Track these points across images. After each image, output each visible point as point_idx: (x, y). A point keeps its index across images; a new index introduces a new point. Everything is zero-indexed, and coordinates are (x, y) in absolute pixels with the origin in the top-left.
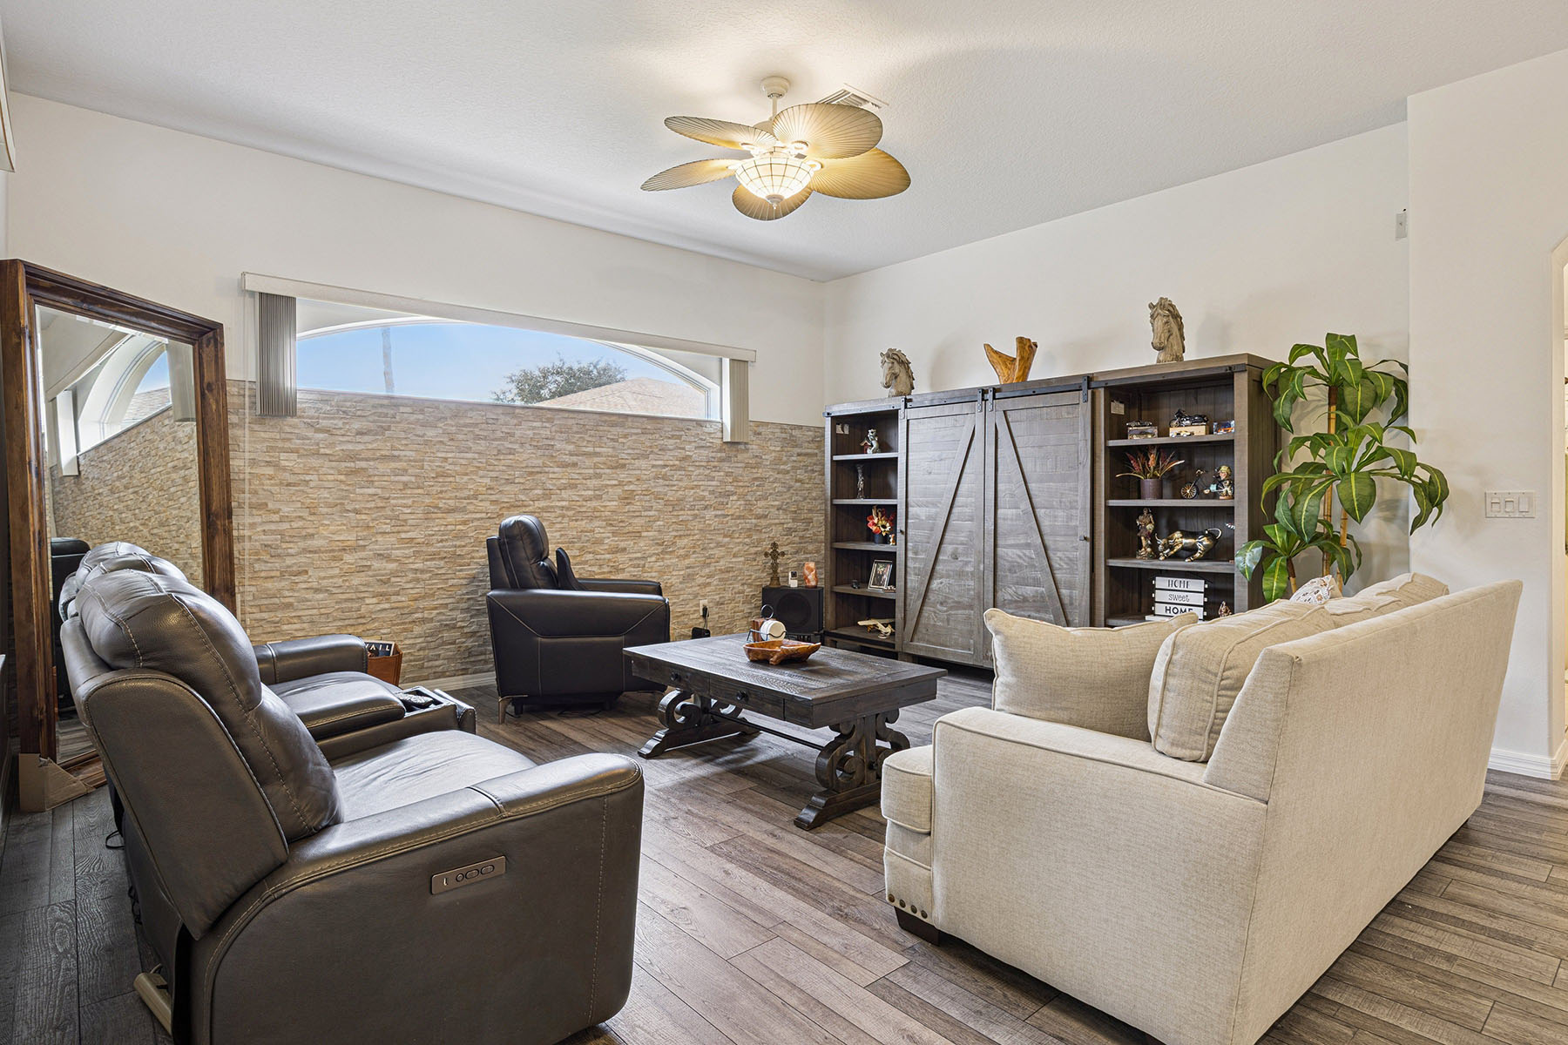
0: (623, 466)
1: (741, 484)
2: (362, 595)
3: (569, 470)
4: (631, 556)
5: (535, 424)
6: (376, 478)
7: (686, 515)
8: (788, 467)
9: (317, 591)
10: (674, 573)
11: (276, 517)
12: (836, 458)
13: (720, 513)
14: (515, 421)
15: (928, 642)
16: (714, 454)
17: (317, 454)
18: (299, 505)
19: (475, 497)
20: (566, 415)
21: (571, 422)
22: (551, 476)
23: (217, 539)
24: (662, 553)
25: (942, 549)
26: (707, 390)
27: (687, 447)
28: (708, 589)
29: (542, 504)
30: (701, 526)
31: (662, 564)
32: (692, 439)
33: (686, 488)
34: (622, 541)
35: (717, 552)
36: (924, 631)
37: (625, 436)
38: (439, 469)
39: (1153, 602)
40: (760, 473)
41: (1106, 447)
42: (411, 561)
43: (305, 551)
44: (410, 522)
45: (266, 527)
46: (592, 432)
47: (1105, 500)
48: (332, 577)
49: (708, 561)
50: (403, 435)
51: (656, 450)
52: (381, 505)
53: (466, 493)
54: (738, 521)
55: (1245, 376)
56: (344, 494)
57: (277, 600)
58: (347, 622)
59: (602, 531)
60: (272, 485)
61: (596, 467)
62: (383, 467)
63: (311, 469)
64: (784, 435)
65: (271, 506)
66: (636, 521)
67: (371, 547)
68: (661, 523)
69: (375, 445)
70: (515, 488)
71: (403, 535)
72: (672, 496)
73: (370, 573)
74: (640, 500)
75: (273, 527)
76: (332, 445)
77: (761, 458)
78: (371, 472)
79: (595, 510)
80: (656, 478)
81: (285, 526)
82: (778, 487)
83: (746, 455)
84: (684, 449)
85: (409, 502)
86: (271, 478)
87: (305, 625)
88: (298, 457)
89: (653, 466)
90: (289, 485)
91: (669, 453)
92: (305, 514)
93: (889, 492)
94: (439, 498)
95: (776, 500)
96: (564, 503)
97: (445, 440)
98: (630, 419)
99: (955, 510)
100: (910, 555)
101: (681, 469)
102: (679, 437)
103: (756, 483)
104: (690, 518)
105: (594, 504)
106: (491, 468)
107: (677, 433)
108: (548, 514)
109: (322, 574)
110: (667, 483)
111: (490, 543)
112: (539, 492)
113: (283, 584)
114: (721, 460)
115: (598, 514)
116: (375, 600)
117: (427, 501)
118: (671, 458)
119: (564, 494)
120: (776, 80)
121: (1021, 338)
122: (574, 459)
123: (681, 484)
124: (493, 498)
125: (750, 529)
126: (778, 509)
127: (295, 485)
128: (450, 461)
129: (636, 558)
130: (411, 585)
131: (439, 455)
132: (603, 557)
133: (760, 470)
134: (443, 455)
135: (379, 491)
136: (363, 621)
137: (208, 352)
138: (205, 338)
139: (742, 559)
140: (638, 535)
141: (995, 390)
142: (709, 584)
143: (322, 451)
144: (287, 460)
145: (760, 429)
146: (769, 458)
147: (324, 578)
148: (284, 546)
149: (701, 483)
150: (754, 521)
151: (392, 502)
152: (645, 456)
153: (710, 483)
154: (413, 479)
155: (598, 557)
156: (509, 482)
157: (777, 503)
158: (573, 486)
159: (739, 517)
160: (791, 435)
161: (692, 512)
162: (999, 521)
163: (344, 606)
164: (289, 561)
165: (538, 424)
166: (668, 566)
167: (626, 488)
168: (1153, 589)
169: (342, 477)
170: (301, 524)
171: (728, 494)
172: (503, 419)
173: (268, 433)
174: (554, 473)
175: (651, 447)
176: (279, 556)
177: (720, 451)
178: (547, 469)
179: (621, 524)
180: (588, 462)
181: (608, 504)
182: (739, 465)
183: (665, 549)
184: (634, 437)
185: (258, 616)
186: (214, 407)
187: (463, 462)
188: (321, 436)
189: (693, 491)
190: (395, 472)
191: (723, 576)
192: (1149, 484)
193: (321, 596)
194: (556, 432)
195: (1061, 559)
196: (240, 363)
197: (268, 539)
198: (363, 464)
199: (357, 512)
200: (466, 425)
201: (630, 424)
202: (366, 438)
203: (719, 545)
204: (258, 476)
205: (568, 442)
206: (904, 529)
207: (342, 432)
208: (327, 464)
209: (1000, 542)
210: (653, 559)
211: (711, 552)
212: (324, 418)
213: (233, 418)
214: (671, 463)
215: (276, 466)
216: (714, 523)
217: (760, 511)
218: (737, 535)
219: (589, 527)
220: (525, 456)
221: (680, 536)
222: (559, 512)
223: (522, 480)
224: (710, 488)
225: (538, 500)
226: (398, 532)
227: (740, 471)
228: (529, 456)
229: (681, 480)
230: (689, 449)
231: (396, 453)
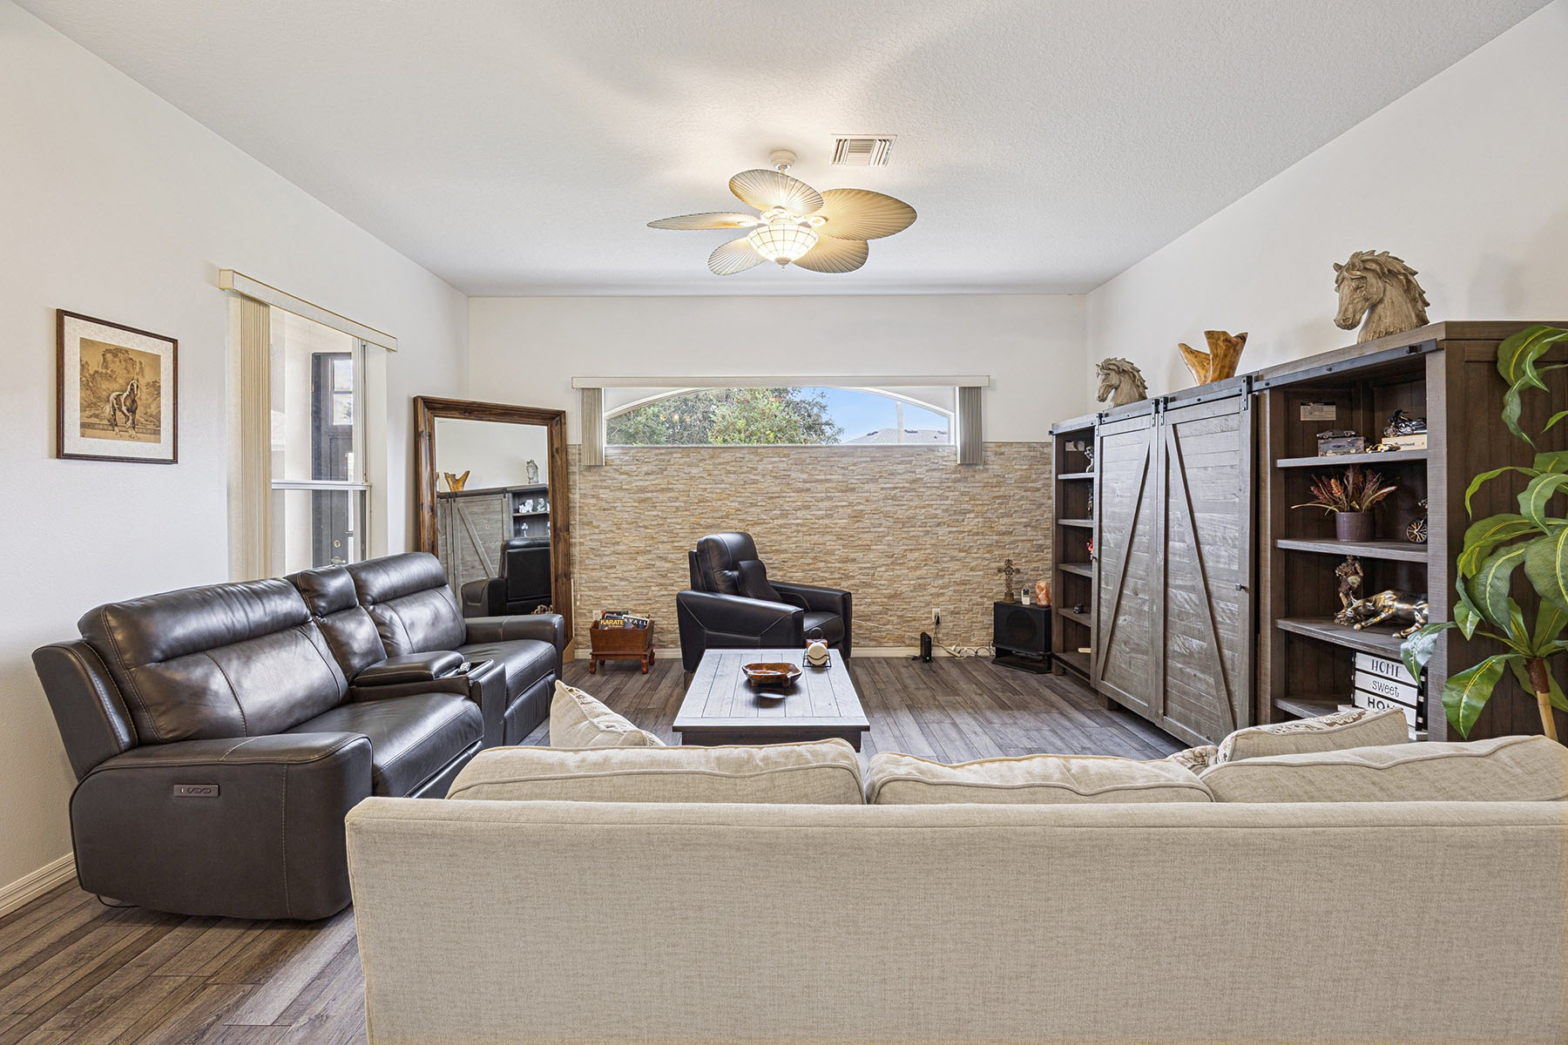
0: (853, 490)
1: (978, 502)
2: (650, 584)
3: (803, 494)
4: (860, 565)
5: (774, 459)
6: (658, 504)
7: (915, 531)
8: (1038, 485)
9: (621, 579)
10: (904, 582)
11: (597, 531)
12: (1061, 477)
13: (954, 529)
14: (758, 458)
15: (1115, 684)
16: (948, 476)
17: (621, 489)
18: (610, 523)
19: (727, 516)
21: (804, 456)
22: (788, 499)
23: (560, 544)
24: (892, 564)
25: (1126, 583)
26: (948, 417)
27: (918, 471)
28: (941, 599)
29: (780, 522)
30: (933, 541)
31: (892, 573)
32: (924, 463)
33: (916, 507)
34: (852, 553)
35: (953, 566)
36: (1112, 671)
37: (854, 465)
38: (700, 497)
39: (1352, 687)
40: (1002, 491)
41: (1274, 468)
42: (681, 562)
43: (614, 553)
44: (681, 535)
45: (592, 538)
46: (824, 463)
47: (1274, 539)
48: (630, 571)
49: (942, 573)
50: (676, 473)
51: (885, 475)
52: (662, 522)
53: (721, 514)
54: (976, 538)
55: (1442, 357)
56: (638, 515)
57: (598, 584)
58: (640, 602)
59: (833, 543)
60: (595, 510)
61: (827, 492)
62: (663, 497)
63: (618, 499)
64: (1032, 454)
65: (595, 523)
66: (866, 535)
67: (656, 551)
68: (891, 538)
70: (758, 510)
71: (676, 544)
72: (901, 514)
73: (654, 570)
74: (870, 519)
75: (596, 537)
76: (629, 483)
77: (1004, 477)
78: (654, 500)
79: (826, 526)
80: (886, 498)
81: (603, 536)
82: (1025, 504)
83: (985, 475)
84: (914, 472)
85: (680, 521)
86: (594, 505)
87: (615, 602)
88: (611, 491)
89: (882, 489)
90: (604, 510)
91: (898, 477)
92: (614, 529)
93: (1087, 514)
94: (701, 518)
95: (1022, 517)
96: (799, 521)
97: (705, 475)
98: (859, 450)
99: (1136, 540)
100: (1103, 585)
101: (910, 490)
102: (910, 462)
104: (922, 534)
105: (826, 521)
106: (738, 495)
107: (907, 459)
108: (786, 530)
109: (625, 569)
110: (897, 503)
112: (778, 512)
113: (602, 573)
114: (958, 481)
115: (829, 530)
116: (657, 588)
117: (692, 520)
118: (900, 481)
119: (799, 514)
120: (779, 154)
122: (808, 485)
123: (911, 503)
124: (741, 517)
125: (990, 545)
126: (1025, 526)
127: (607, 510)
128: (708, 490)
129: (865, 568)
130: (681, 580)
131: (700, 486)
132: (834, 565)
133: (1003, 489)
134: (704, 486)
135: (660, 513)
136: (649, 602)
137: (556, 429)
138: (554, 422)
139: (981, 573)
140: (868, 548)
141: (1166, 400)
142: (942, 594)
143: (624, 487)
144: (604, 494)
145: (1003, 450)
146: (1013, 477)
147: (626, 571)
148: (602, 549)
149: (931, 503)
150: (995, 537)
151: (669, 520)
152: (874, 480)
153: (942, 502)
154: (682, 504)
155: (829, 565)
156: (752, 505)
157: (1024, 520)
158: (808, 507)
160: (1042, 453)
161: (924, 529)
162: (1171, 557)
163: (638, 591)
164: (605, 559)
165: (777, 459)
166: (898, 576)
167: (856, 508)
168: (1352, 669)
169: (637, 504)
170: (611, 535)
171: (964, 513)
172: (748, 457)
173: (592, 477)
174: (790, 497)
175: (880, 472)
176: (599, 555)
177: (954, 472)
178: (784, 495)
179: (852, 539)
180: (820, 487)
181: (838, 521)
182: (977, 485)
183: (895, 561)
184: (863, 465)
185: (589, 593)
186: (559, 463)
187: (718, 491)
188: (623, 477)
189: (923, 510)
190: (670, 500)
191: (958, 588)
192: (1344, 520)
193: (623, 583)
194: (792, 464)
195: (1224, 611)
196: (574, 434)
197: (593, 544)
198: (649, 495)
199: (646, 527)
200: (720, 464)
201: (859, 454)
202: (651, 477)
203: (953, 558)
204: (587, 505)
205: (802, 472)
206: (1097, 556)
207: (636, 473)
208: (627, 495)
209: (1171, 581)
210: (883, 569)
211: (944, 565)
212: (625, 465)
213: (572, 469)
214: (901, 485)
215: (598, 498)
216: (949, 539)
217: (1003, 528)
218: (975, 550)
219: (821, 541)
220: (766, 485)
221: (911, 550)
222: (794, 528)
223: (763, 504)
224: (943, 507)
225: (777, 519)
226: (673, 542)
227: (979, 490)
228: (769, 485)
229: (911, 500)
230: (920, 472)
231: (670, 486)
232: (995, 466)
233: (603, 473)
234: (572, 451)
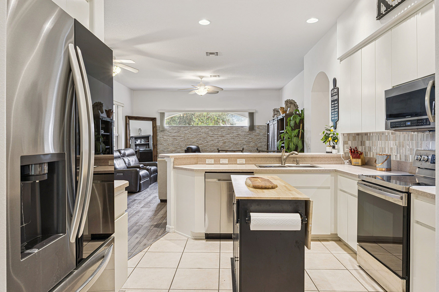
0: (224, 136)
1: (253, 140)
3: (212, 137)
5: (205, 129)
11: (163, 146)
13: (248, 146)
14: (201, 129)
16: (246, 133)
17: (169, 136)
19: (194, 143)
20: (211, 127)
21: (212, 128)
22: (208, 139)
23: (155, 149)
27: (239, 132)
29: (206, 144)
32: (240, 130)
33: (239, 141)
37: (224, 130)
38: (188, 138)
43: (167, 151)
44: (183, 147)
46: (217, 130)
50: (182, 132)
51: (231, 133)
52: (178, 144)
53: (192, 142)
54: (253, 148)
56: (173, 142)
62: (179, 138)
63: (168, 138)
65: (163, 144)
66: (226, 147)
67: (177, 151)
69: (177, 134)
70: (201, 141)
71: (182, 149)
72: (235, 142)
74: (227, 143)
76: (171, 135)
77: (260, 134)
78: (177, 139)
79: (217, 145)
80: (231, 139)
81: (165, 147)
83: (255, 133)
84: (238, 132)
85: (183, 143)
86: (163, 140)
88: (167, 136)
89: (231, 136)
90: (165, 141)
92: (167, 145)
101: (237, 137)
102: (237, 130)
103: (258, 139)
106: (197, 137)
110: (234, 140)
112: (206, 142)
114: (248, 134)
117: (186, 143)
118: (235, 134)
119: (211, 142)
120: (201, 77)
122: (213, 135)
123: (237, 140)
124: (197, 143)
126: (265, 145)
128: (189, 136)
133: (259, 136)
134: (188, 135)
135: (178, 142)
137: (154, 122)
138: (154, 120)
144: (165, 137)
145: (259, 127)
146: (262, 134)
148: (165, 150)
149: (242, 140)
151: (180, 143)
152: (229, 134)
153: (245, 139)
154: (183, 140)
156: (200, 140)
157: (264, 144)
158: (213, 141)
159: (253, 147)
161: (240, 146)
165: (206, 129)
167: (224, 141)
169: (173, 140)
170: (167, 147)
171: (250, 142)
172: (199, 129)
173: (162, 133)
175: (230, 132)
176: (164, 152)
177: (248, 132)
178: (207, 137)
180: (216, 136)
182: (253, 135)
184: (226, 131)
186: (155, 130)
187: (192, 136)
188: (169, 133)
189: (240, 141)
190: (181, 139)
196: (158, 123)
197: (162, 149)
198: (176, 137)
199: (175, 145)
201: (225, 128)
202: (176, 133)
204: (161, 140)
205: (212, 132)
207: (173, 132)
208: (171, 137)
212: (170, 130)
213: (158, 131)
214: (235, 135)
215: (164, 138)
218: (253, 151)
222: (210, 145)
223: (203, 140)
224: (245, 141)
225: (206, 143)
226: (181, 148)
227: (253, 137)
228: (204, 135)
229: (237, 139)
230: (240, 132)
231: (181, 135)
232: (258, 131)
233: (165, 132)
234: (157, 127)
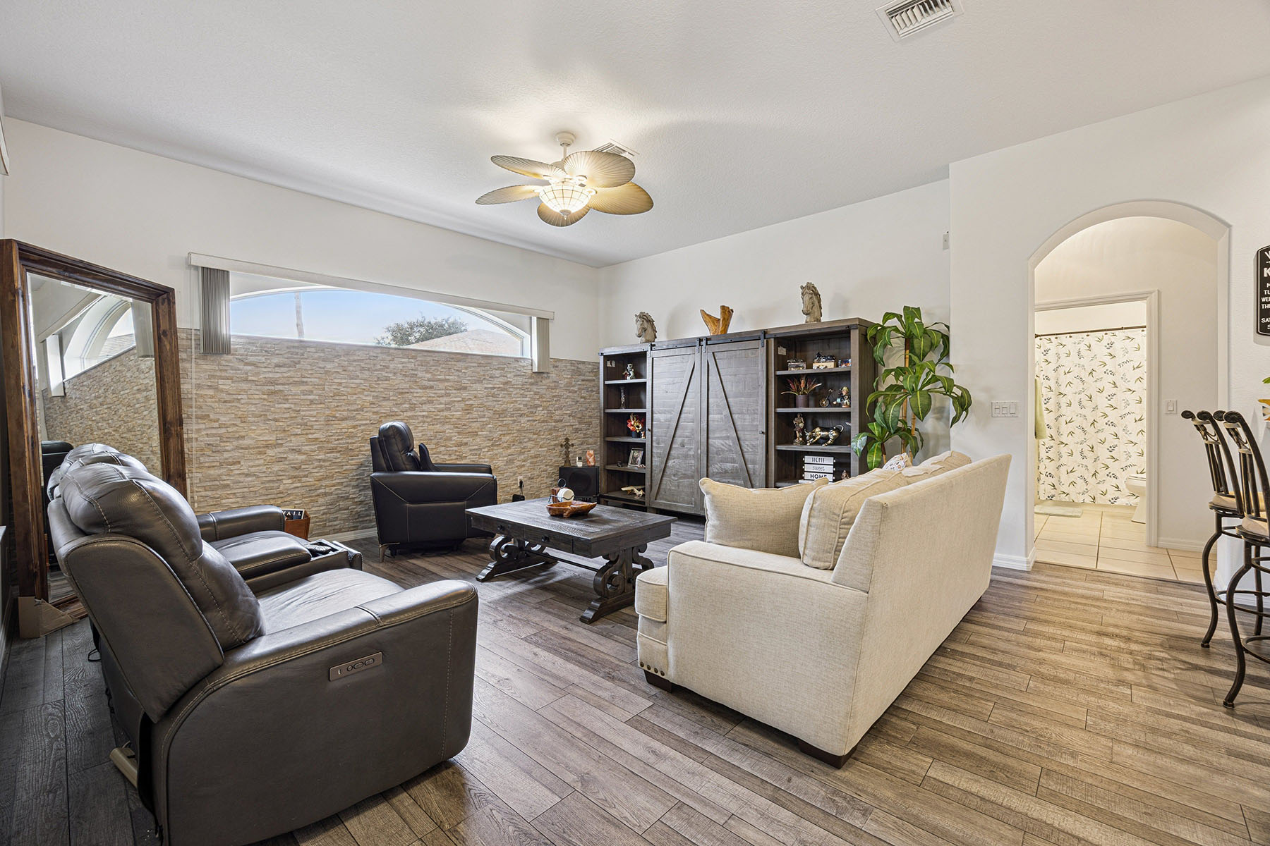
0: (465, 388)
1: (544, 400)
2: (281, 478)
3: (427, 391)
4: (470, 448)
5: (403, 360)
6: (290, 397)
7: (508, 420)
8: (575, 389)
9: (247, 475)
10: (500, 459)
11: (216, 425)
12: (607, 382)
13: (531, 419)
14: (390, 358)
15: (666, 500)
16: (526, 380)
17: (246, 380)
18: (233, 416)
19: (362, 409)
20: (425, 354)
21: (428, 359)
22: (415, 395)
23: (171, 440)
24: (492, 445)
25: (675, 441)
26: (522, 338)
27: (509, 376)
28: (523, 469)
29: (409, 414)
30: (518, 428)
31: (492, 453)
32: (512, 370)
33: (508, 403)
34: (465, 438)
35: (530, 445)
36: (663, 493)
37: (466, 368)
38: (336, 391)
39: (803, 471)
41: (776, 376)
42: (316, 453)
43: (238, 448)
44: (315, 427)
45: (209, 432)
46: (444, 366)
47: (775, 408)
48: (259, 466)
49: (523, 451)
50: (309, 367)
51: (487, 378)
52: (295, 415)
53: (355, 407)
54: (543, 424)
55: (857, 332)
56: (266, 408)
57: (217, 483)
58: (269, 497)
59: (451, 431)
60: (213, 402)
61: (446, 389)
62: (295, 389)
63: (242, 390)
64: (573, 368)
65: (212, 417)
66: (474, 424)
67: (286, 445)
68: (491, 426)
69: (289, 374)
70: (390, 403)
71: (310, 436)
72: (498, 408)
73: (287, 463)
74: (477, 411)
75: (214, 431)
76: (257, 374)
77: (558, 382)
78: (286, 393)
79: (446, 417)
80: (488, 395)
81: (223, 431)
82: (569, 401)
83: (548, 381)
84: (506, 376)
85: (315, 413)
86: (212, 397)
87: (238, 499)
88: (233, 382)
89: (485, 388)
90: (225, 402)
91: (496, 379)
92: (238, 422)
93: (641, 405)
94: (336, 410)
95: (568, 410)
96: (424, 413)
97: (340, 370)
98: (469, 357)
99: (682, 416)
100: (654, 444)
101: (503, 390)
102: (503, 369)
103: (555, 399)
104: (511, 422)
105: (445, 413)
106: (373, 390)
107: (502, 366)
108: (414, 421)
109: (251, 464)
110: (495, 399)
111: (372, 440)
112: (407, 406)
113: (222, 471)
114: (532, 384)
115: (448, 420)
116: (290, 481)
117: (327, 412)
118: (497, 382)
119: (425, 407)
120: (565, 135)
121: (723, 306)
122: (431, 383)
123: (504, 400)
124: (375, 410)
125: (551, 429)
126: (569, 416)
127: (230, 402)
128: (344, 385)
129: (474, 450)
130: (316, 471)
131: (336, 381)
132: (451, 449)
133: (557, 391)
134: (339, 381)
135: (292, 406)
136: (282, 495)
137: (163, 308)
138: (160, 298)
139: (546, 449)
140: (475, 434)
141: (707, 339)
142: (524, 465)
143: (250, 378)
144: (225, 385)
145: (558, 364)
146: (563, 383)
147: (252, 466)
148: (222, 444)
149: (518, 399)
150: (554, 424)
151: (302, 413)
152: (480, 381)
153: (523, 399)
154: (317, 397)
155: (448, 449)
156: (385, 399)
157: (568, 412)
158: (431, 402)
159: (543, 422)
160: (578, 367)
161: (512, 419)
162: (710, 422)
163: (267, 485)
164: (226, 455)
165: (406, 360)
166: (496, 454)
167: (467, 403)
168: (803, 463)
169: (265, 397)
170: (235, 429)
171: (536, 407)
172: (381, 356)
173: (209, 366)
174: (417, 393)
175: (484, 375)
176: (218, 451)
177: (531, 378)
178: (412, 391)
179: (464, 427)
180: (441, 385)
181: (455, 413)
182: (544, 387)
183: (494, 443)
184: (472, 369)
185: (203, 494)
186: (168, 347)
187: (353, 385)
188: (249, 368)
189: (512, 405)
190: (304, 394)
191: (532, 460)
192: (801, 398)
193: (250, 479)
194: (418, 365)
195: (748, 445)
196: (187, 316)
197: (211, 440)
198: (280, 387)
199: (276, 420)
200: (355, 361)
201: (470, 360)
202: (283, 369)
203: (530, 440)
204: (202, 396)
205: (427, 372)
206: (650, 428)
207: (265, 365)
208: (254, 387)
209: (710, 436)
210: (486, 450)
211: (525, 445)
212: (251, 356)
213: (182, 355)
214: (498, 386)
215: (216, 389)
216: (527, 426)
217: (557, 417)
218: (542, 433)
219: (442, 429)
220: (397, 382)
221: (504, 434)
222: (421, 419)
223: (395, 398)
224: (524, 403)
225: (406, 411)
226: (307, 434)
227: (544, 391)
228: (400, 382)
229: (504, 397)
231: (305, 380)
232: (552, 375)
233: (224, 363)
234: (181, 335)
